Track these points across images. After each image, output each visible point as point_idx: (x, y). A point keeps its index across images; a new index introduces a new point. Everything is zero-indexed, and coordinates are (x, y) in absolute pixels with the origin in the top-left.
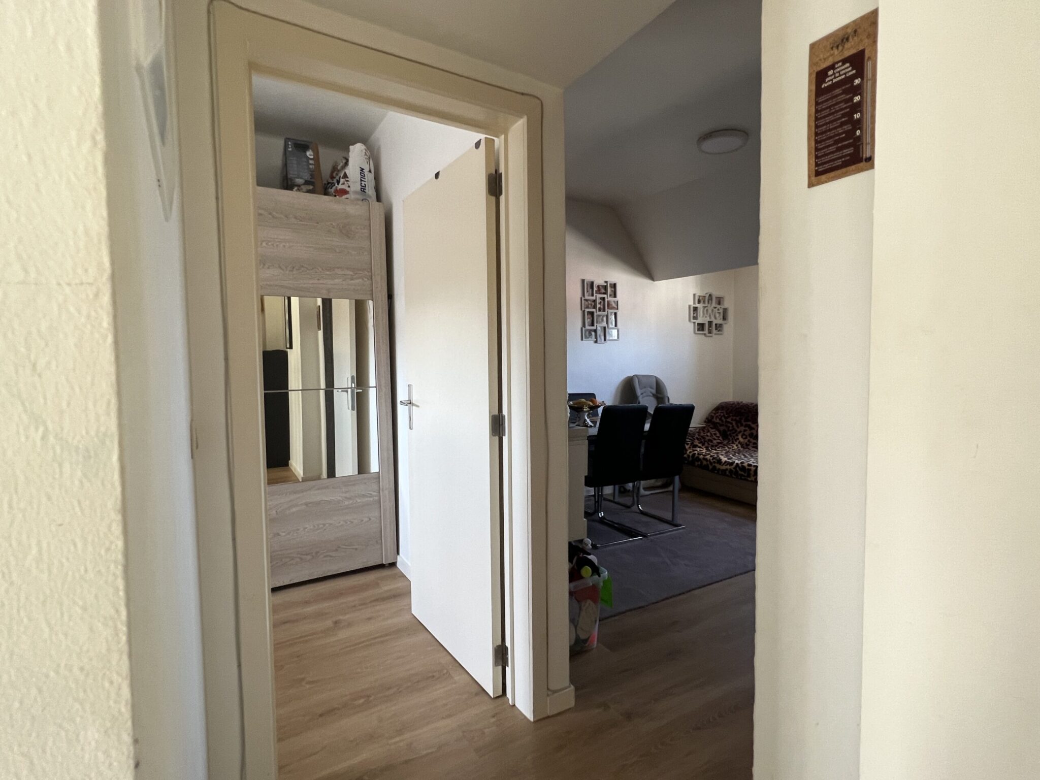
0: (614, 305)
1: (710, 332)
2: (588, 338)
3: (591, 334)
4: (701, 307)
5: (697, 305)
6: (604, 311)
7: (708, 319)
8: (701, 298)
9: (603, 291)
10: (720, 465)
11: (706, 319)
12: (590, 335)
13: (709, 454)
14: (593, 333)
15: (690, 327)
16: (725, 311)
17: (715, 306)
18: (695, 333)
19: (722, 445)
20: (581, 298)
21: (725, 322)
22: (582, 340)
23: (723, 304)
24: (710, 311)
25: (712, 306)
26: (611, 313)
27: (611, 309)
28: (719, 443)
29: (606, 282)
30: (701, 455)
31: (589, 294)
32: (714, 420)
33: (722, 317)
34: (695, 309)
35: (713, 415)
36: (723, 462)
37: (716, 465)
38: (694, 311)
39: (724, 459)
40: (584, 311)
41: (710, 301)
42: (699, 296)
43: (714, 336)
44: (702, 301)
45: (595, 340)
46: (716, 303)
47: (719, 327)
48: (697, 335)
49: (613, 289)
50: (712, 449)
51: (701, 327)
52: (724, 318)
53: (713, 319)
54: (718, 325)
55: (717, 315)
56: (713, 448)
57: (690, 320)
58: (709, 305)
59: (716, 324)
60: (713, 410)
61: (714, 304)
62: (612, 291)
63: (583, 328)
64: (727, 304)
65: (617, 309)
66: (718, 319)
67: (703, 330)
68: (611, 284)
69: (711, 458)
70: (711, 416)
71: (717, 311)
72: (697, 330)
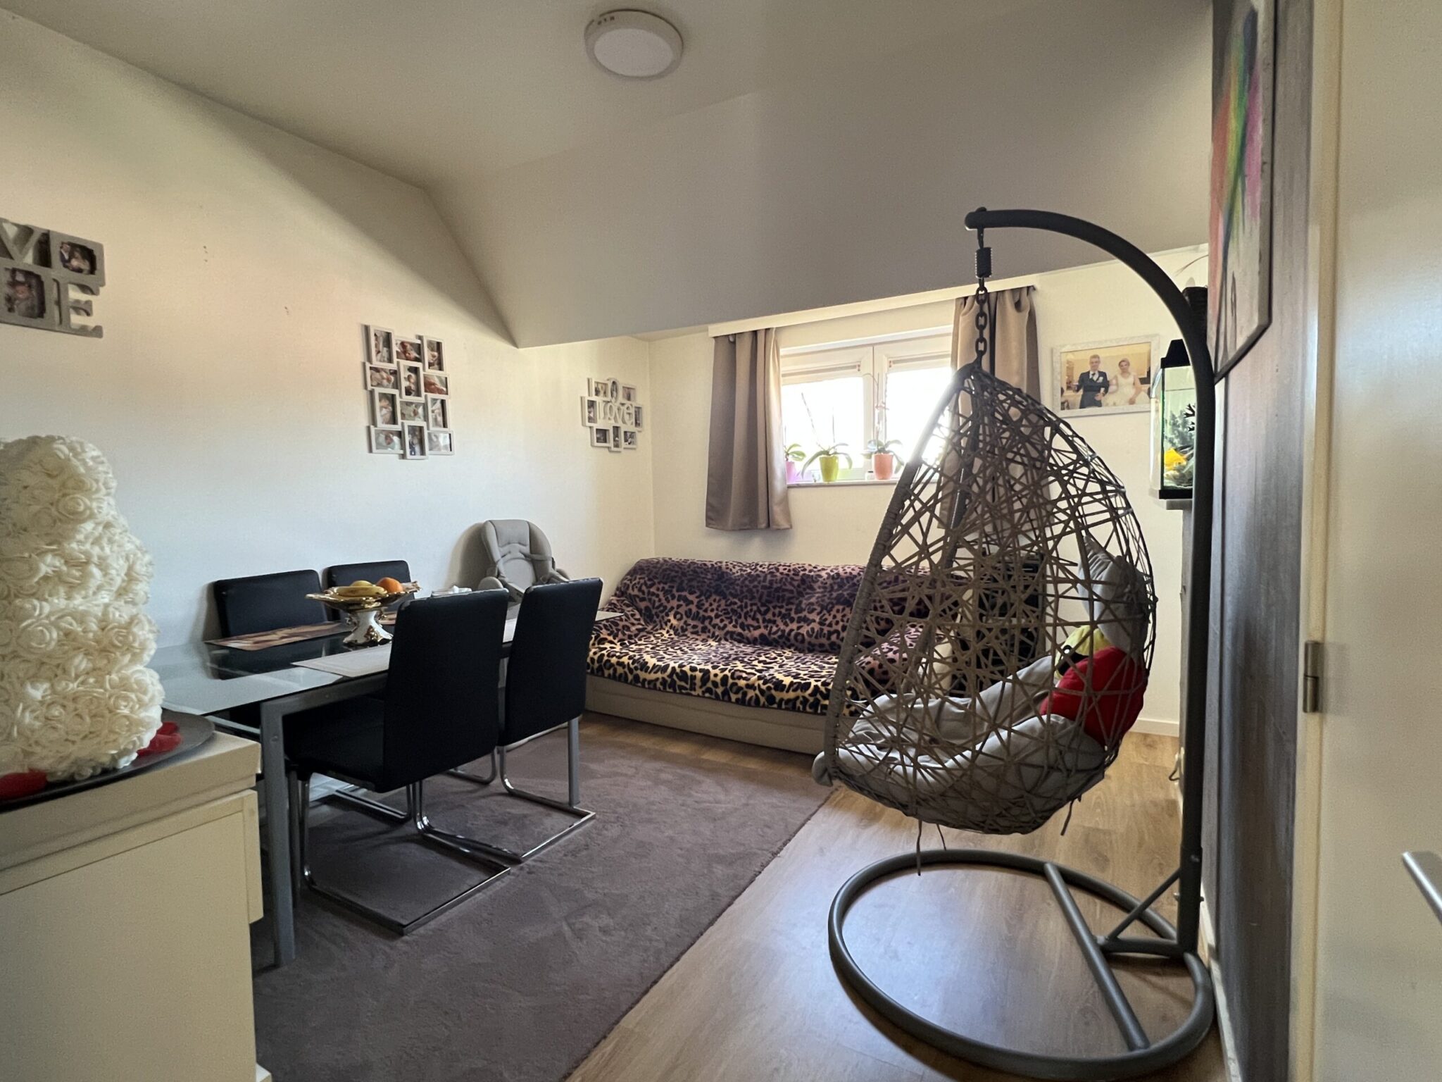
0: (439, 386)
1: (617, 446)
2: (385, 448)
3: (392, 440)
4: (601, 402)
5: (594, 398)
6: (418, 394)
7: (612, 423)
8: (600, 386)
9: (414, 354)
10: (646, 672)
11: (610, 422)
12: (389, 441)
13: (627, 654)
14: (396, 439)
15: (585, 435)
16: (638, 410)
17: (623, 402)
18: (592, 445)
19: (645, 634)
20: (364, 365)
21: (638, 429)
22: (370, 450)
23: (635, 400)
24: (615, 409)
25: (619, 402)
26: (434, 401)
27: (432, 391)
28: (639, 630)
29: (420, 338)
30: (613, 656)
31: (382, 356)
32: (630, 591)
33: (634, 420)
34: (592, 404)
35: (628, 582)
36: (651, 666)
37: (639, 672)
38: (589, 407)
39: (652, 662)
40: (372, 392)
41: (615, 393)
42: (597, 383)
43: (624, 452)
44: (602, 393)
45: (402, 452)
46: (623, 396)
47: (629, 437)
48: (596, 450)
49: (436, 354)
50: (631, 644)
51: (602, 435)
52: (637, 424)
53: (620, 424)
54: (628, 434)
55: (627, 417)
56: (633, 641)
57: (583, 424)
58: (613, 400)
59: (625, 432)
60: (628, 574)
61: (621, 399)
62: (434, 356)
63: (373, 429)
64: (641, 399)
65: (447, 394)
66: (629, 423)
67: (605, 441)
68: (430, 343)
69: (631, 661)
70: (625, 584)
71: (626, 411)
72: (595, 441)
